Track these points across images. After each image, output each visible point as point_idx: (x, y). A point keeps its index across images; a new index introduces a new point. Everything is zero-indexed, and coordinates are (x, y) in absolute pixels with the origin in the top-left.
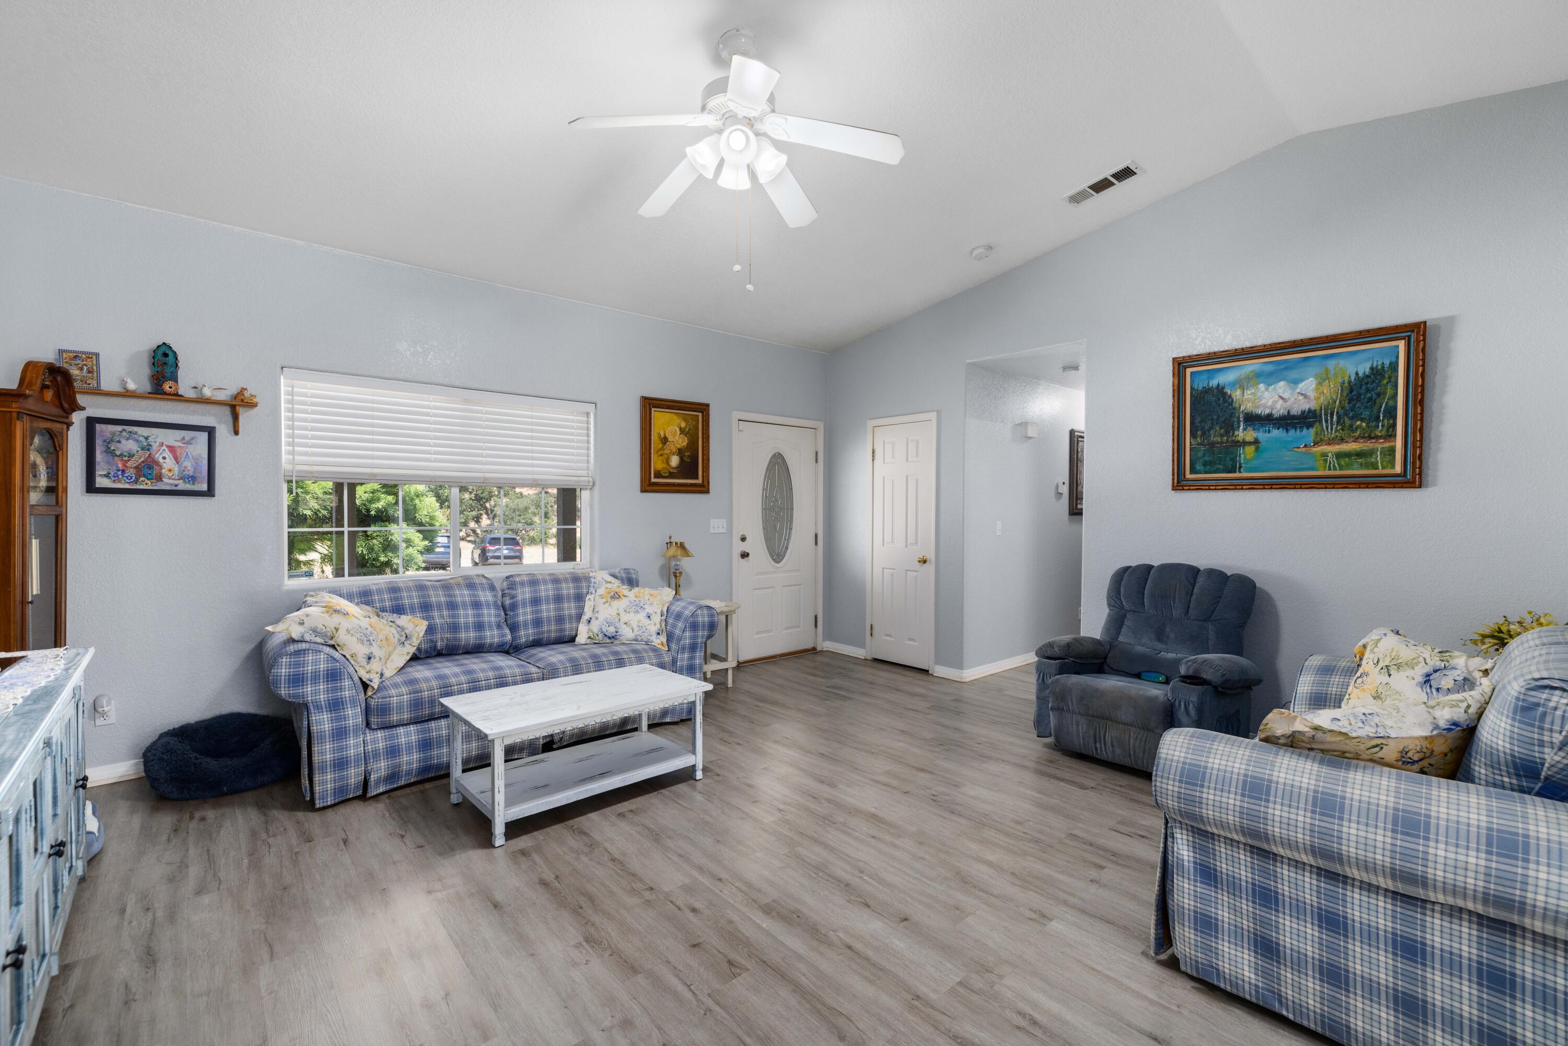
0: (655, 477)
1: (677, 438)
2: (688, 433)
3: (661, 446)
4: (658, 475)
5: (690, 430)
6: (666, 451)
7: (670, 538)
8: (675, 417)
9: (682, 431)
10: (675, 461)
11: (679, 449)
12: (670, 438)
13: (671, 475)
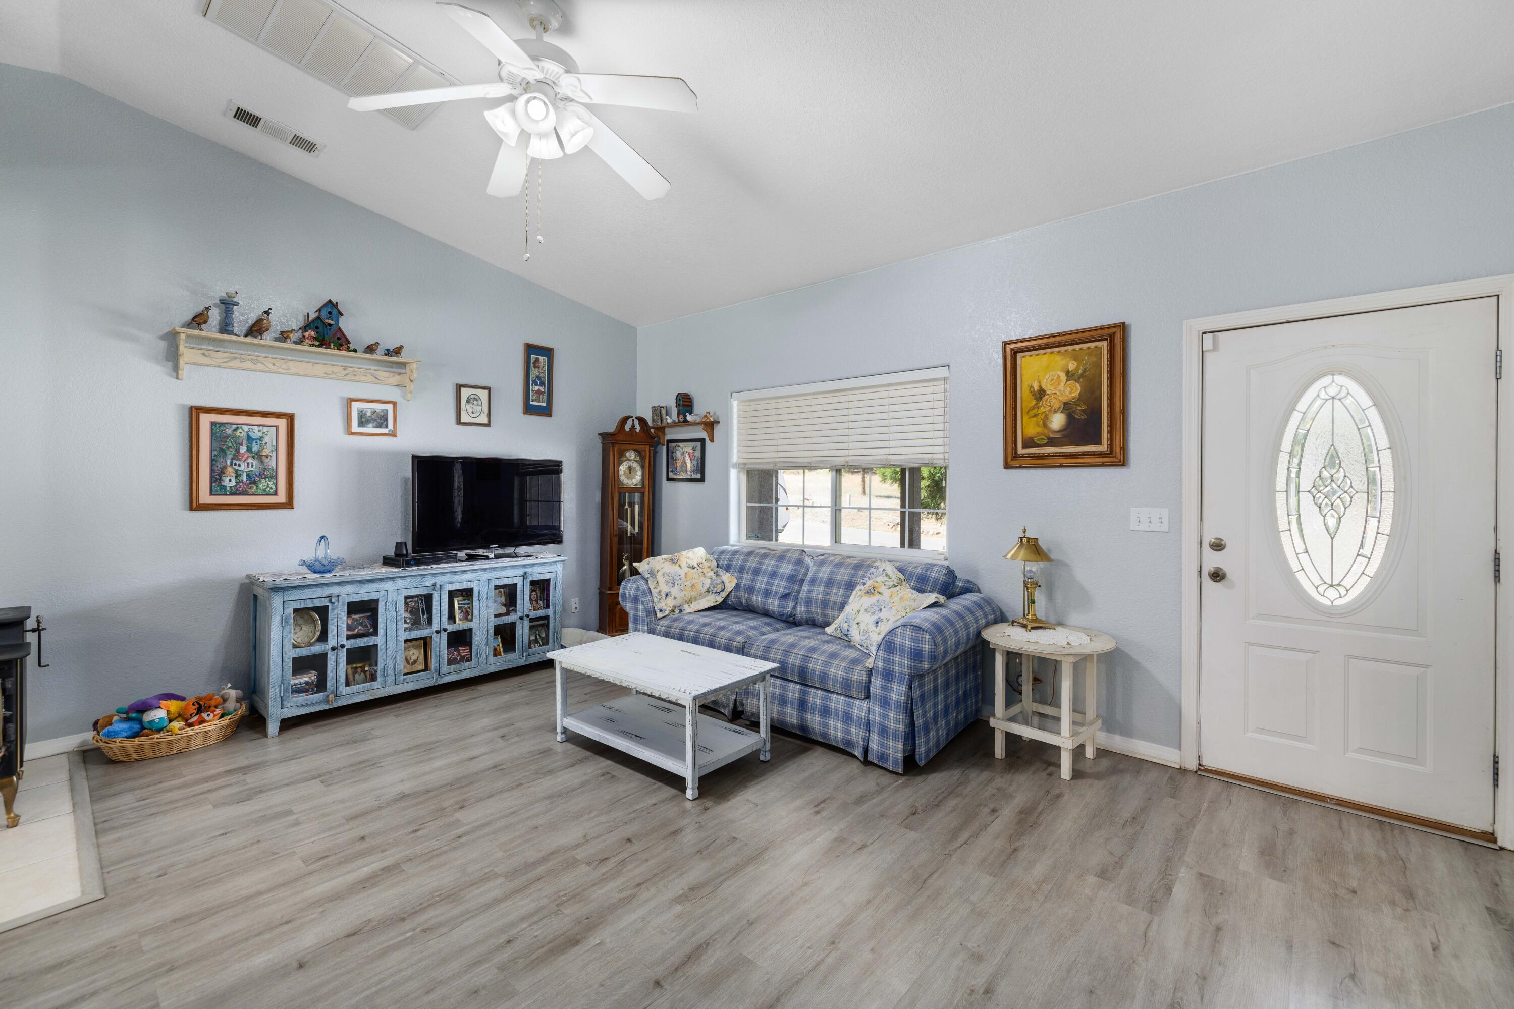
0: (1025, 446)
1: (1061, 387)
2: (1082, 376)
3: (1034, 402)
4: (1029, 443)
5: (1085, 371)
6: (1042, 409)
7: (1024, 531)
8: (1058, 358)
9: (1069, 375)
10: (1058, 421)
11: (1065, 404)
12: (1049, 389)
13: (1051, 442)
